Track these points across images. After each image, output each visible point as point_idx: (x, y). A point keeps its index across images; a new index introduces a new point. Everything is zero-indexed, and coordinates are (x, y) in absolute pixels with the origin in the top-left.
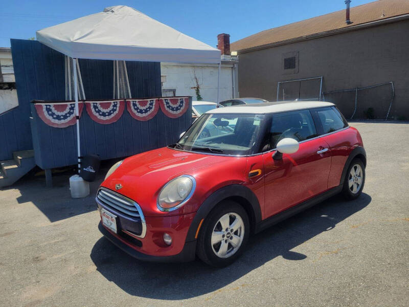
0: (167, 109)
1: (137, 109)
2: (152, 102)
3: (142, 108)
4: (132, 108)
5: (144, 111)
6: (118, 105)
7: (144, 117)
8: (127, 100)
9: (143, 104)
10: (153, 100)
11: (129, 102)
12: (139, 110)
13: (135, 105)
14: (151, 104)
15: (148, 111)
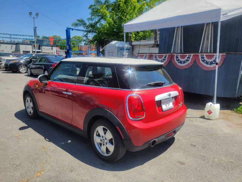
0: (201, 62)
1: (178, 60)
2: (190, 56)
3: (182, 60)
4: (175, 59)
5: (183, 62)
6: (167, 57)
7: (182, 66)
8: (173, 54)
9: (183, 57)
10: (191, 55)
11: (174, 55)
12: (179, 61)
13: (177, 57)
14: (189, 58)
15: (185, 62)
